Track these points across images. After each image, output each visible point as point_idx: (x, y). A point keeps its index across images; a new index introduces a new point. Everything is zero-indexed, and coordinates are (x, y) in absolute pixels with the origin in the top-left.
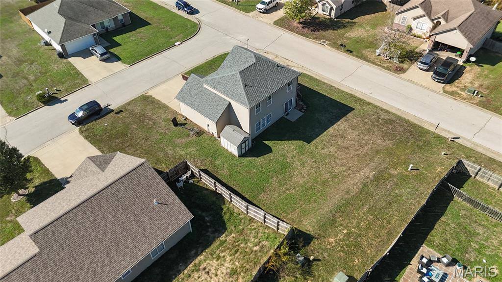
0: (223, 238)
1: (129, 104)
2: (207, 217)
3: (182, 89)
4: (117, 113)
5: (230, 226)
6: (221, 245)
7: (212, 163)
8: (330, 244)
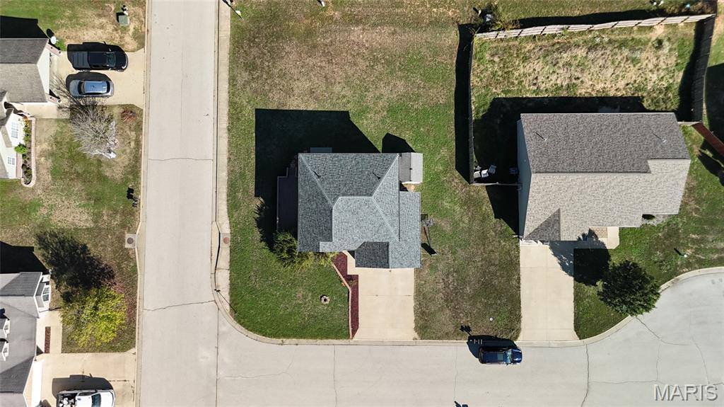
0: (503, 95)
1: (447, 336)
2: (497, 123)
3: (408, 267)
4: (468, 329)
5: (489, 99)
6: (509, 91)
7: (445, 172)
8: (455, 12)
